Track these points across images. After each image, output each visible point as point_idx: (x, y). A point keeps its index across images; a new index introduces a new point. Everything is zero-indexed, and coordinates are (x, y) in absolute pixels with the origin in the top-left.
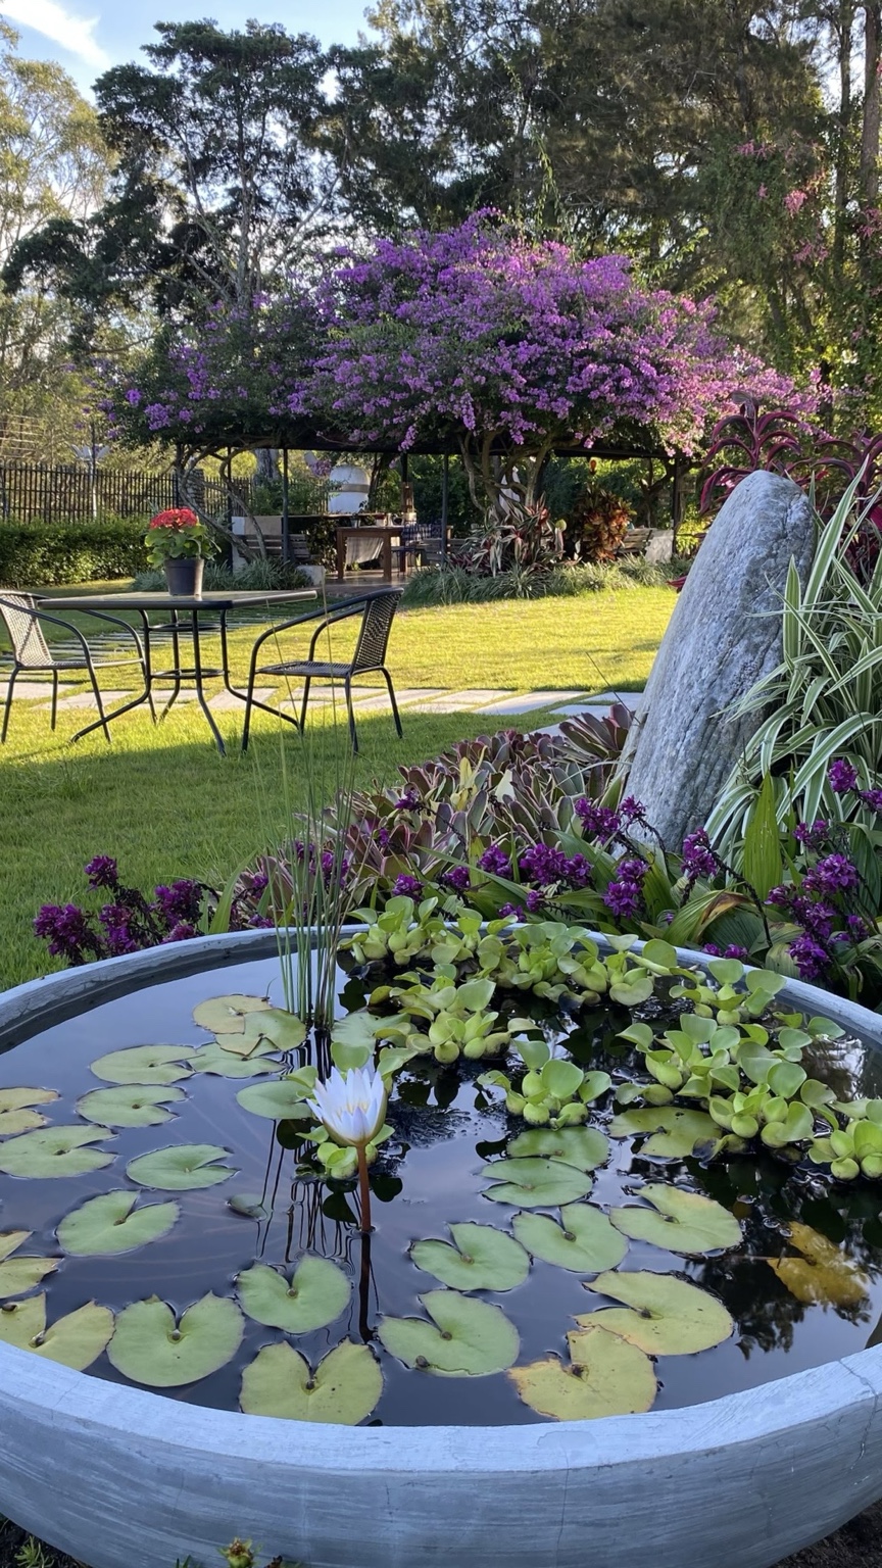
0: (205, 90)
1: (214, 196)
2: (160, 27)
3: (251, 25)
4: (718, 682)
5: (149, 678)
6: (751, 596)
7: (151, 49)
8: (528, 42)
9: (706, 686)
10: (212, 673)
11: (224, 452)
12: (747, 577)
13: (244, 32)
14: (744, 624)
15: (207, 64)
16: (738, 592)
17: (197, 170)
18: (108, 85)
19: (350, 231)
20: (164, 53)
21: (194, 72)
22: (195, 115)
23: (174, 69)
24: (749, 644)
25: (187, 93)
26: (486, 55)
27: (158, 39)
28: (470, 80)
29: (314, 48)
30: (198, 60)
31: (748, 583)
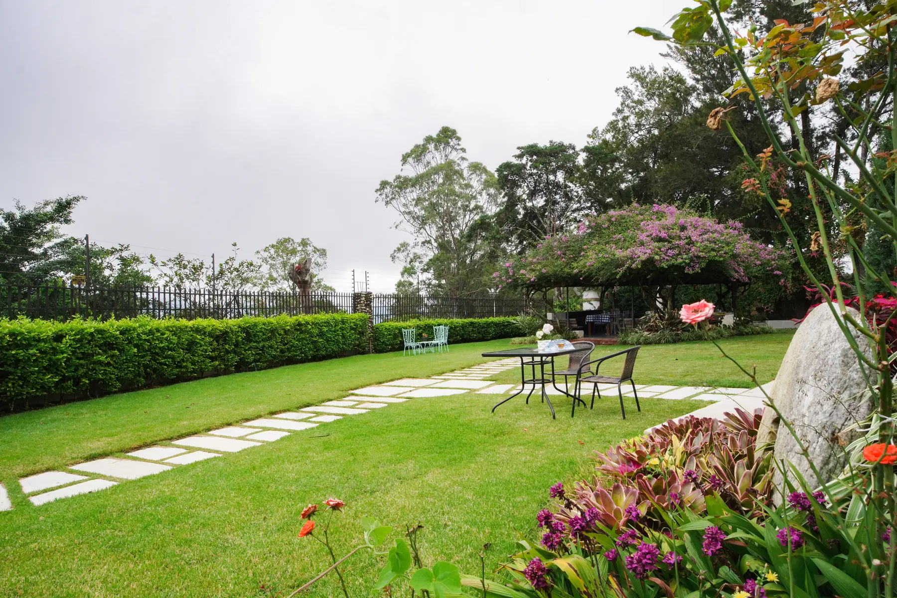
0: (534, 166)
1: (540, 202)
2: (519, 148)
3: (551, 142)
4: (835, 413)
5: (524, 383)
6: (846, 368)
7: (516, 156)
8: (654, 135)
9: (828, 415)
10: (549, 382)
11: (544, 290)
12: (842, 358)
13: (548, 145)
14: (845, 382)
15: (535, 157)
16: (838, 366)
17: (532, 194)
18: (500, 170)
19: (589, 208)
20: (520, 156)
21: (531, 161)
22: (531, 175)
23: (524, 161)
24: (851, 394)
25: (528, 168)
26: (638, 142)
27: (518, 152)
28: (632, 151)
29: (574, 149)
30: (532, 156)
31: (843, 361)
